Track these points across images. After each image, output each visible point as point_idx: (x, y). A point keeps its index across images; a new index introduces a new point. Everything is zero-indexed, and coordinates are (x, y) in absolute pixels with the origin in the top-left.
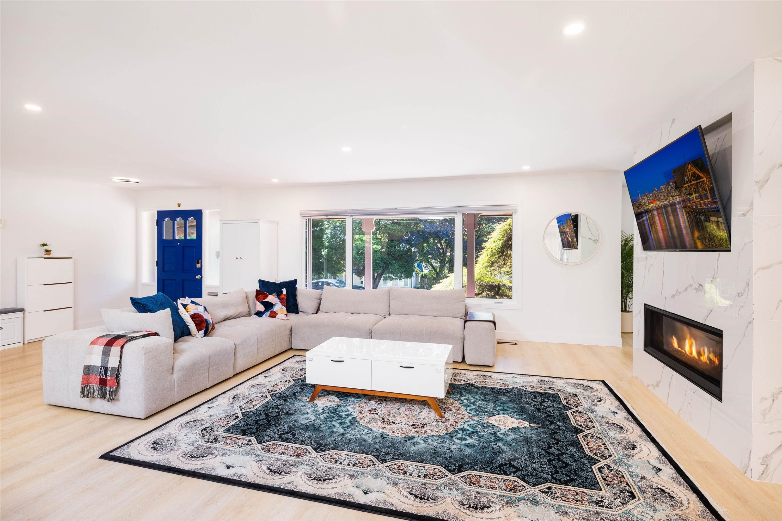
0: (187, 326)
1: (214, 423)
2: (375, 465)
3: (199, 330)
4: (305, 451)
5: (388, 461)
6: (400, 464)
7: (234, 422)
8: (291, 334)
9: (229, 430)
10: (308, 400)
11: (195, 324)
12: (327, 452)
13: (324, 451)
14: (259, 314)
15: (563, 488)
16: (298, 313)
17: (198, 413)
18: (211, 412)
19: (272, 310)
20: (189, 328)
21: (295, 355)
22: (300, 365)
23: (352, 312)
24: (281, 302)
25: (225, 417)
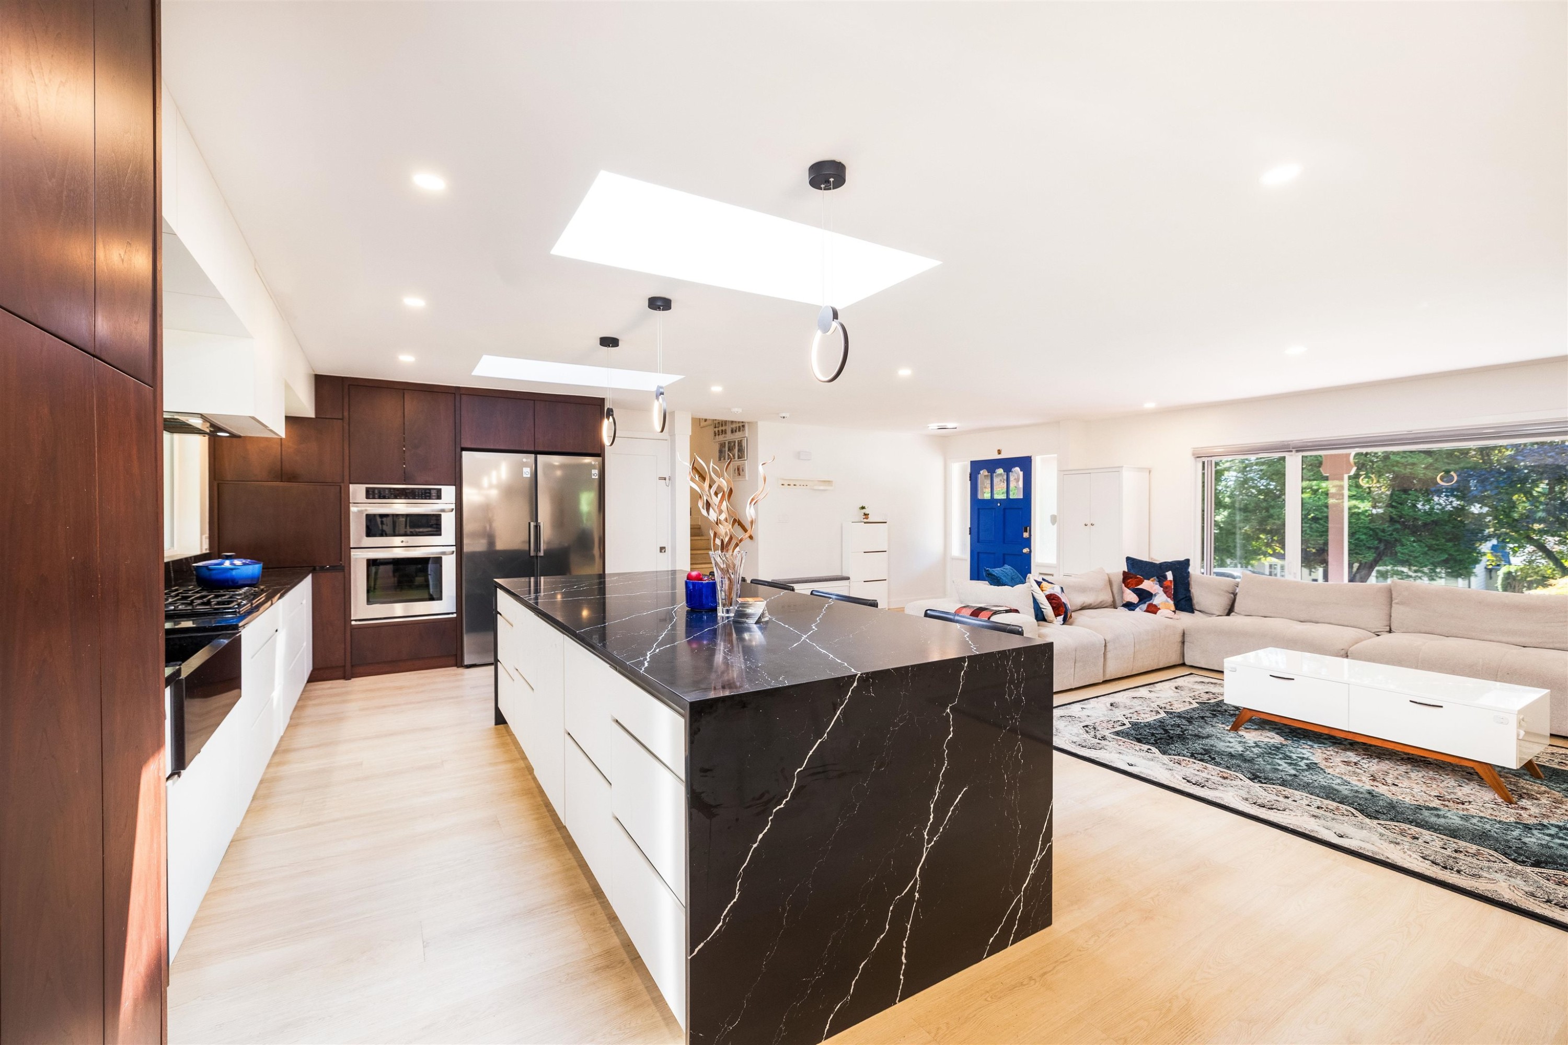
0: (1041, 608)
3: (1057, 615)
8: (1183, 643)
10: (1229, 729)
11: (1052, 606)
14: (1130, 606)
16: (1193, 612)
19: (1151, 602)
20: (1042, 612)
21: (1191, 674)
22: (1204, 687)
23: (1302, 619)
24: (1165, 592)
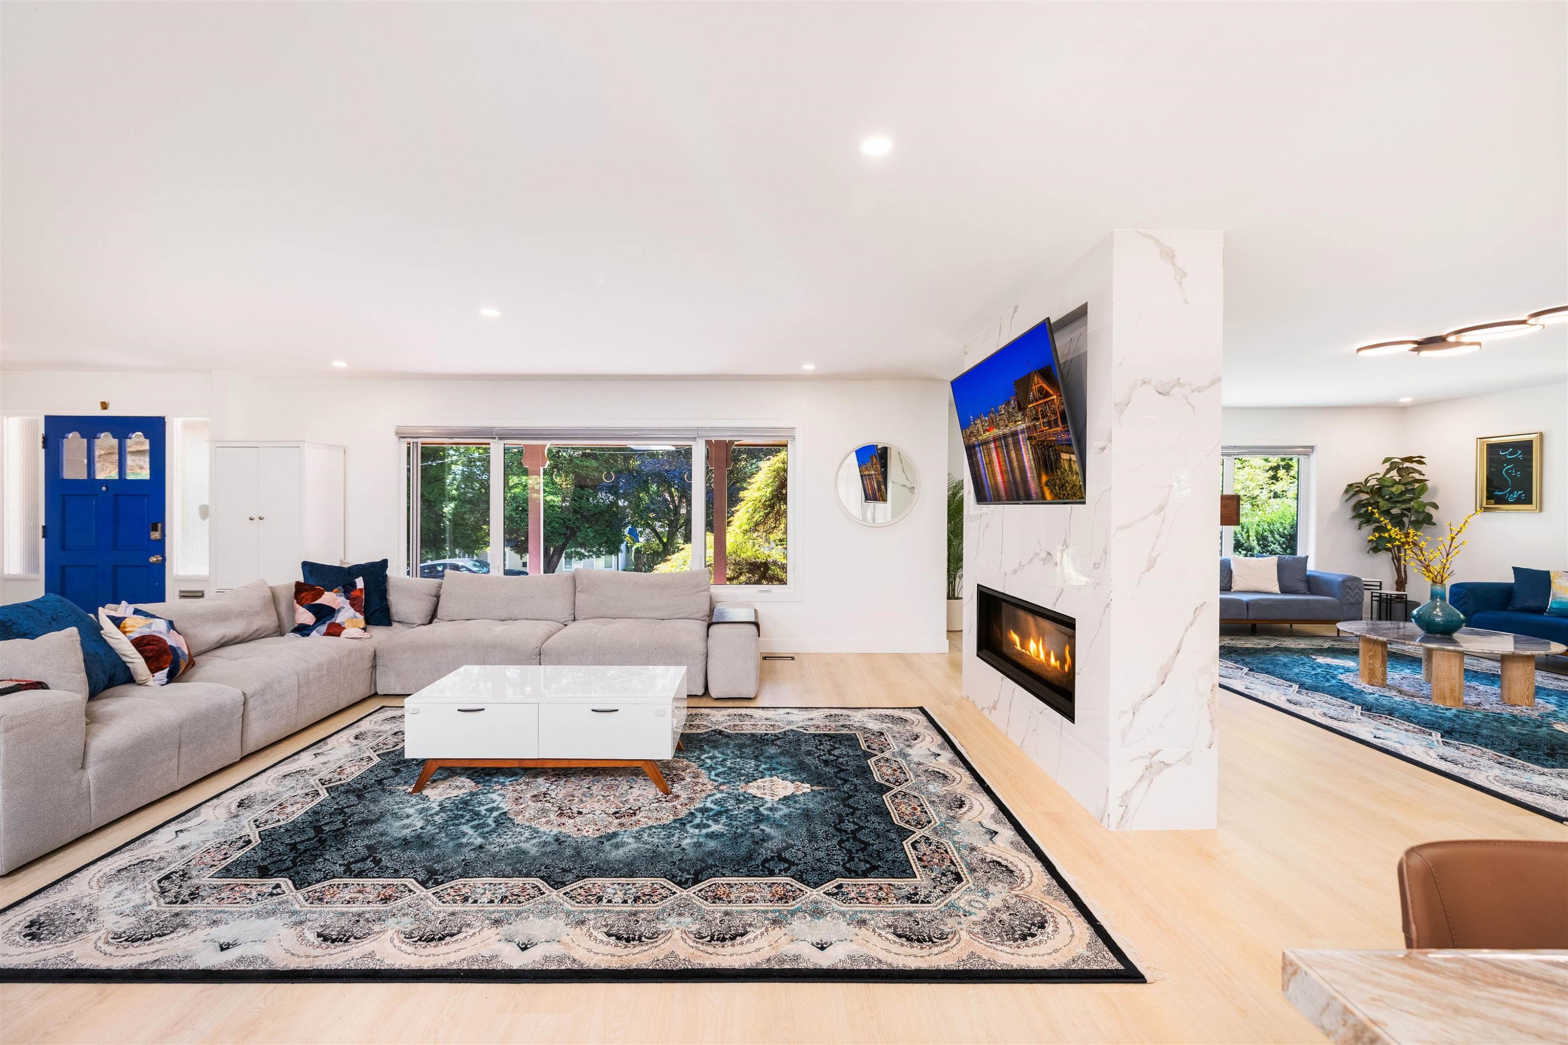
0: (124, 663)
1: (190, 861)
2: (544, 893)
3: (154, 670)
4: (402, 888)
5: (567, 883)
6: (591, 886)
7: (242, 852)
8: (374, 667)
9: (227, 872)
10: (410, 790)
11: (144, 657)
12: (447, 885)
13: (442, 882)
14: (303, 630)
15: (860, 883)
16: (390, 624)
17: (149, 845)
18: (183, 839)
19: (333, 620)
20: (128, 668)
21: (383, 707)
22: (394, 725)
23: (502, 618)
24: (352, 605)
25: (218, 845)
